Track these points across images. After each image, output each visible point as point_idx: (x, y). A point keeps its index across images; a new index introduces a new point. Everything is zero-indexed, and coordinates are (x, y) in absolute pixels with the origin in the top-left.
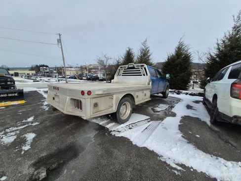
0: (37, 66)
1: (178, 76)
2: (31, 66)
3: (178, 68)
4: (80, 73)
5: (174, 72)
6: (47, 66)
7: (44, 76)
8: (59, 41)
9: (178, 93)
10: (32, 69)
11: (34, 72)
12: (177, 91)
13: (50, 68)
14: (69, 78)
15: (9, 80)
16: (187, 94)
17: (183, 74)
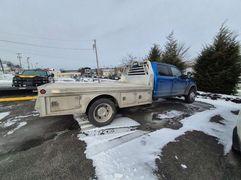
0: (83, 68)
1: (217, 74)
2: (78, 69)
3: (217, 64)
4: (114, 73)
5: (211, 69)
6: (90, 69)
7: (86, 76)
8: (94, 46)
9: (214, 98)
10: (79, 71)
11: (80, 73)
12: (212, 95)
13: (92, 70)
14: (104, 78)
15: (44, 79)
16: (228, 99)
17: (224, 71)
